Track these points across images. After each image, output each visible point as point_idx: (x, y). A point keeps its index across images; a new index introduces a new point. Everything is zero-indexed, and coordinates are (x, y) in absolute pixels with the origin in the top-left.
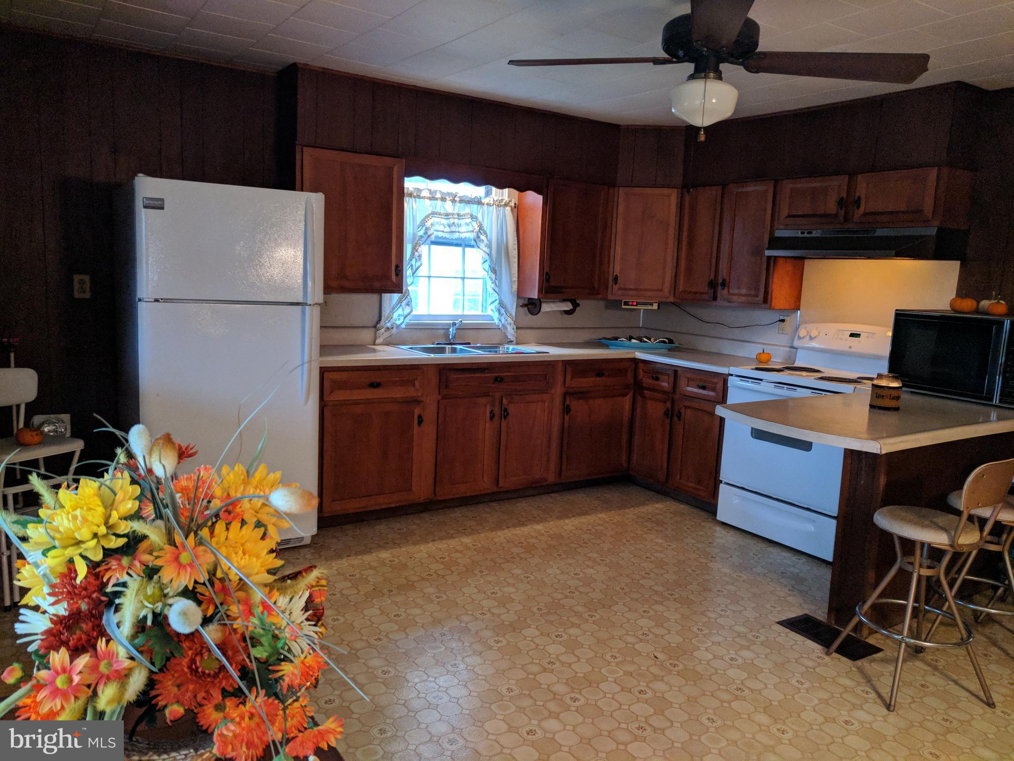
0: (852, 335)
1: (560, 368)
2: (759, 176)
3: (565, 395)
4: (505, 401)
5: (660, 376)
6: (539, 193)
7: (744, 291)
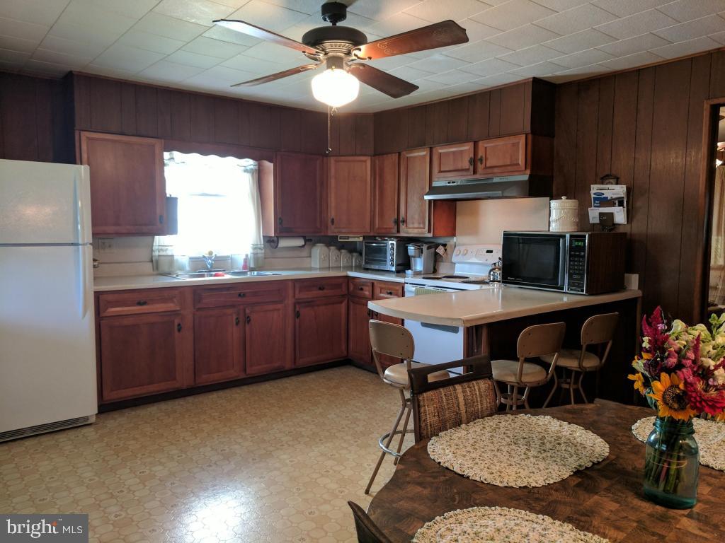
0: (488, 252)
1: (290, 284)
2: (420, 145)
3: (295, 305)
4: (247, 311)
5: (363, 287)
6: (271, 161)
7: (416, 225)
